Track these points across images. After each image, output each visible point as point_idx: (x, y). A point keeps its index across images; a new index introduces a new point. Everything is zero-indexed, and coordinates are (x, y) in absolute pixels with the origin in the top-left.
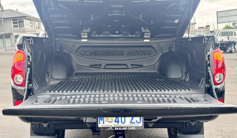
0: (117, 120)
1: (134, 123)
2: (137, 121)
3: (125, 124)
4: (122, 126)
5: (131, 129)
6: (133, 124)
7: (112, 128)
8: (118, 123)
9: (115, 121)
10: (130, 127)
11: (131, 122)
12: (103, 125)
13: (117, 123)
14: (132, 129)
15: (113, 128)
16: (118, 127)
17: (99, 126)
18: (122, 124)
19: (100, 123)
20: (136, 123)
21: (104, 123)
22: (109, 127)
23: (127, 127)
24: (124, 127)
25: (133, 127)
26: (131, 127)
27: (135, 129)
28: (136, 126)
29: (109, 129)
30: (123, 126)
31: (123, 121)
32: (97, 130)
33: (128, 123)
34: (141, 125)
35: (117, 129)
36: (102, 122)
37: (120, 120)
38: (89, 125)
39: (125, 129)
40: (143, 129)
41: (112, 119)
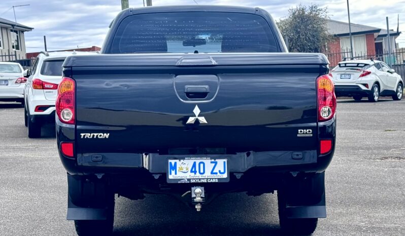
0: (193, 170)
1: (216, 173)
2: (220, 171)
3: (204, 175)
5: (211, 181)
6: (215, 175)
7: (186, 180)
8: (195, 174)
9: (192, 171)
10: (210, 179)
11: (212, 173)
12: (175, 176)
13: (193, 173)
14: (214, 181)
15: (189, 180)
16: (194, 179)
17: (170, 177)
18: (200, 175)
19: (171, 174)
20: (219, 174)
21: (176, 174)
22: (183, 179)
23: (207, 179)
24: (203, 179)
25: (215, 179)
26: (213, 179)
27: (217, 181)
28: (219, 177)
29: (183, 182)
30: (202, 178)
31: (202, 171)
32: (168, 182)
33: (208, 174)
34: (225, 176)
35: (194, 181)
36: (173, 172)
37: (197, 169)
38: (157, 177)
39: (205, 181)
40: (228, 181)
41: (187, 169)
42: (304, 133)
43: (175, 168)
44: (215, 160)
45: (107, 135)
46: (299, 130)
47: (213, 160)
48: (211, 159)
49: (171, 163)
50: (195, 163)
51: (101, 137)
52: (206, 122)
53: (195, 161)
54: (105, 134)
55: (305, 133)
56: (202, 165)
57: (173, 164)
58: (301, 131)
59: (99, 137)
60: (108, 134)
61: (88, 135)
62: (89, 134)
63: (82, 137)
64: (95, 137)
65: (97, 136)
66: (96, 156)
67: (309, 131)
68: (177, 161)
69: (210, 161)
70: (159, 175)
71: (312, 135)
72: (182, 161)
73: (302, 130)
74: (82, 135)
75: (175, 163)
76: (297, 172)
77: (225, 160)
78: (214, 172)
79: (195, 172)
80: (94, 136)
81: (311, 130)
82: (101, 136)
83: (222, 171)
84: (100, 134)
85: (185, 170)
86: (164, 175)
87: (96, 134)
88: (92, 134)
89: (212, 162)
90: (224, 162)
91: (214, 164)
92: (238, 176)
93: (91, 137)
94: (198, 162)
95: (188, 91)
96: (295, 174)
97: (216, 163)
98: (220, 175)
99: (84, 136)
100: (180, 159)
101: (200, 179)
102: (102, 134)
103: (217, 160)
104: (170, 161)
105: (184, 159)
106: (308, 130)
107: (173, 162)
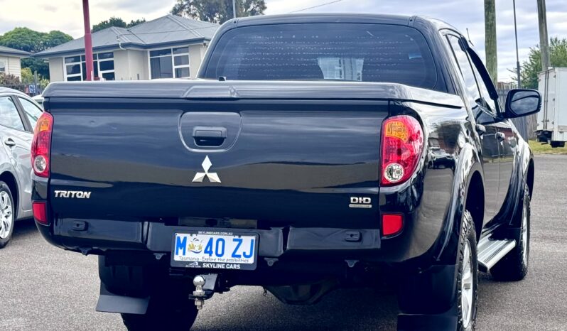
0: (209, 250)
1: (239, 256)
2: (244, 253)
3: (222, 258)
4: (217, 261)
5: (231, 267)
6: (237, 258)
7: (197, 264)
8: (210, 255)
9: (206, 252)
10: (230, 264)
11: (234, 255)
12: (184, 256)
13: (208, 255)
14: (235, 267)
15: (201, 263)
16: (208, 263)
17: (177, 258)
18: (217, 258)
19: (177, 254)
20: (242, 257)
21: (184, 254)
22: (193, 262)
23: (226, 264)
24: (220, 263)
25: (237, 264)
26: (233, 264)
27: (239, 268)
28: (243, 262)
29: (192, 266)
30: (219, 261)
31: (220, 252)
32: (172, 265)
33: (227, 257)
34: (251, 261)
35: (207, 266)
36: (181, 251)
37: (214, 250)
38: (159, 257)
39: (222, 267)
40: (254, 268)
41: (200, 248)
42: (358, 203)
43: (183, 245)
44: (240, 236)
45: (87, 195)
46: (352, 198)
47: (237, 237)
48: (234, 235)
49: (179, 238)
50: (211, 239)
51: (81, 197)
52: (219, 181)
53: (212, 236)
54: (86, 193)
55: (360, 202)
56: (220, 243)
57: (182, 240)
58: (354, 200)
59: (78, 196)
60: (90, 193)
61: (65, 194)
62: (66, 192)
63: (56, 196)
64: (73, 196)
65: (75, 194)
66: (78, 223)
67: (367, 200)
68: (188, 235)
69: (233, 237)
70: (163, 254)
71: (370, 206)
72: (194, 235)
73: (357, 199)
74: (57, 192)
75: (185, 238)
76: (355, 262)
77: (254, 238)
78: (237, 254)
79: (210, 253)
80: (71, 194)
81: (369, 199)
82: (80, 194)
83: (248, 253)
84: (79, 192)
85: (197, 249)
86: (168, 255)
87: (73, 193)
88: (69, 192)
89: (235, 240)
90: (252, 241)
91: (237, 243)
92: (271, 262)
93: (68, 196)
94: (215, 238)
95: (197, 135)
96: (351, 264)
97: (240, 241)
98: (245, 259)
99: (59, 194)
100: (191, 233)
101: (216, 263)
102: (82, 193)
103: (242, 237)
104: (178, 235)
105: (197, 233)
106: (365, 199)
107: (181, 236)
